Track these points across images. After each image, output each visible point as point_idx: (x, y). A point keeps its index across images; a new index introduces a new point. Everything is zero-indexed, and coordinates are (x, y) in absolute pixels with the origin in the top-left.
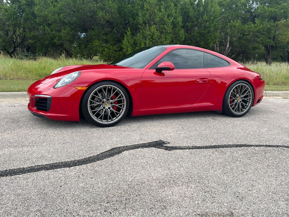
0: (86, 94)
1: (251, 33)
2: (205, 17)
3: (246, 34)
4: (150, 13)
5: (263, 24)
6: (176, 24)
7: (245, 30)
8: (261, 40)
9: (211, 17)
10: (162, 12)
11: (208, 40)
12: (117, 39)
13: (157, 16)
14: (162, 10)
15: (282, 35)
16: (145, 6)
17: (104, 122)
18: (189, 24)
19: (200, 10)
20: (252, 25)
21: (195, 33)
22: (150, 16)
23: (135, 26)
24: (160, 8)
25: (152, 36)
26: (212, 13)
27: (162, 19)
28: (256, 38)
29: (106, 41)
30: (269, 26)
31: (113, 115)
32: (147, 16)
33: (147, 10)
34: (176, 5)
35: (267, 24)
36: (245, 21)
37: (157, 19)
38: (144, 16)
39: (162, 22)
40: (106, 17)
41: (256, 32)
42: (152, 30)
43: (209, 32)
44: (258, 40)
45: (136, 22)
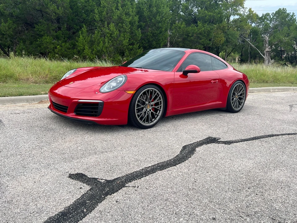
0: (134, 98)
1: (195, 35)
2: (158, 18)
3: (190, 35)
4: (107, 10)
5: (204, 27)
6: (133, 23)
7: (189, 31)
8: (203, 42)
9: (162, 18)
10: (119, 11)
11: (159, 40)
12: (68, 36)
13: (115, 14)
14: (120, 8)
15: (218, 38)
16: (102, 3)
17: (146, 124)
18: (143, 24)
19: (153, 10)
20: (196, 28)
21: (149, 33)
22: (107, 14)
23: (89, 23)
24: (117, 6)
25: (111, 34)
26: (164, 14)
27: (120, 18)
28: (199, 40)
29: (57, 38)
30: (209, 29)
31: (153, 116)
32: (104, 13)
33: (104, 7)
34: (132, 4)
35: (207, 27)
36: (188, 23)
37: (115, 17)
38: (100, 13)
39: (120, 20)
40: (58, 11)
41: (198, 34)
42: (112, 28)
43: (161, 32)
44: (200, 41)
45: (91, 19)
